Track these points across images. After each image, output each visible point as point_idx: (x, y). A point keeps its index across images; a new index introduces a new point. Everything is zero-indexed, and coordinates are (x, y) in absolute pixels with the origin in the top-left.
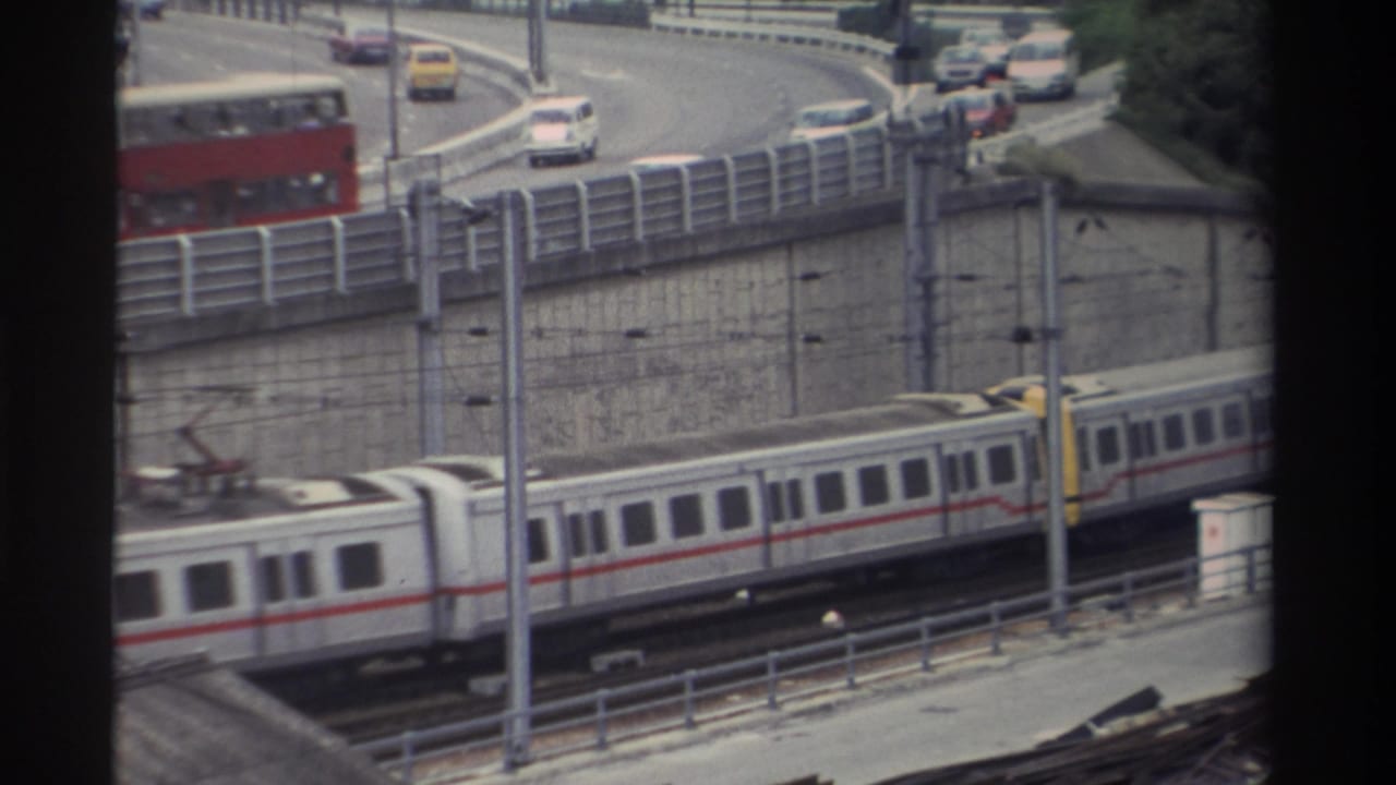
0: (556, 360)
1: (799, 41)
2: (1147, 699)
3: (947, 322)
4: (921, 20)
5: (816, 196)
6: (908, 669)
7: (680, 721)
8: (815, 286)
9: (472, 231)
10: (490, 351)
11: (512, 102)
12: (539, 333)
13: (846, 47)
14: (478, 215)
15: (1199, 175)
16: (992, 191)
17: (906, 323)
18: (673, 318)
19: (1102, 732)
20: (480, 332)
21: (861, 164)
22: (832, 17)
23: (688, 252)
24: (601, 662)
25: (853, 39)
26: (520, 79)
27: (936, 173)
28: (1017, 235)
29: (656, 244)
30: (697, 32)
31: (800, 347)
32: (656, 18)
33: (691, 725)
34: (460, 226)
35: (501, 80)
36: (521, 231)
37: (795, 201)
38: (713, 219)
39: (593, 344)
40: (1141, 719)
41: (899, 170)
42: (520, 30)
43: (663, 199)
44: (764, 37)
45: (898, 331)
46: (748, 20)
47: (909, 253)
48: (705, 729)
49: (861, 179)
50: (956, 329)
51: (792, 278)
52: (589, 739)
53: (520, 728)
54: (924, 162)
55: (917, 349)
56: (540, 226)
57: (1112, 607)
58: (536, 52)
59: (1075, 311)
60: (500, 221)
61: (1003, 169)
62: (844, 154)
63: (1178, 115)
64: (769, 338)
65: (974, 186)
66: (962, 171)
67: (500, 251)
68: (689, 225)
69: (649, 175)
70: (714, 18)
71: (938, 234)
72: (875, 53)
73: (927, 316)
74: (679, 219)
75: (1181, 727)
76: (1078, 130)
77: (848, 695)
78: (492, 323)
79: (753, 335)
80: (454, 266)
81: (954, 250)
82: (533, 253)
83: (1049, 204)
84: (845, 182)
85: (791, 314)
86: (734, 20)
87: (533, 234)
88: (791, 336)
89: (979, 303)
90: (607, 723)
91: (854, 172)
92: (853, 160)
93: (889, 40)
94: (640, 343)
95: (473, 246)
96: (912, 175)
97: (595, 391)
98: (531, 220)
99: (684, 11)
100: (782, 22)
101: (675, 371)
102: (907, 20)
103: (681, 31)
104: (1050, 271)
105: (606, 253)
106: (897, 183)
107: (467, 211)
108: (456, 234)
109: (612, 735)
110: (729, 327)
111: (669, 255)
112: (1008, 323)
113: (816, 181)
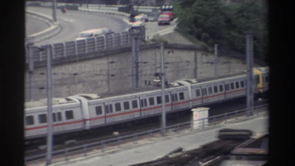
0: (58, 80)
1: (110, 13)
2: (180, 150)
3: (141, 72)
4: (136, 9)
5: (114, 46)
6: (131, 144)
7: (83, 155)
8: (114, 64)
9: (41, 53)
10: (44, 78)
11: (49, 26)
12: (55, 74)
13: (120, 15)
14: (42, 49)
15: (193, 42)
16: (150, 45)
17: (132, 72)
18: (83, 71)
19: (171, 156)
20: (42, 74)
21: (123, 39)
22: (117, 9)
23: (87, 57)
24: (68, 142)
25: (122, 13)
26: (51, 21)
27: (139, 41)
28: (155, 54)
29: (80, 56)
30: (89, 11)
31: (110, 77)
32: (80, 8)
33: (86, 155)
34: (38, 51)
35: (47, 21)
36: (51, 53)
37: (109, 47)
38: (92, 50)
39: (67, 76)
40: (179, 154)
41: (131, 41)
42: (51, 11)
43: (82, 46)
44: (103, 13)
45: (130, 74)
46: (99, 9)
47: (133, 58)
48: (88, 156)
49: (123, 42)
50: (143, 73)
51: (108, 63)
52: (64, 158)
53: (49, 156)
54: (136, 39)
55: (135, 77)
56: (56, 52)
57: (175, 131)
58: (54, 15)
59: (168, 70)
60: (46, 51)
61: (153, 40)
62: (119, 37)
63: (189, 29)
64: (104, 75)
65: (146, 44)
66: (144, 41)
67: (46, 57)
68: (87, 51)
69: (78, 41)
70: (92, 9)
71: (139, 54)
72: (126, 16)
73: (137, 70)
74: (85, 50)
75: (186, 155)
76: (168, 32)
77: (118, 149)
78: (45, 72)
79: (100, 75)
80: (36, 60)
81: (142, 57)
82: (54, 57)
83: (162, 48)
84: (120, 43)
85: (108, 70)
86: (96, 9)
87: (54, 53)
88: (108, 75)
89: (148, 68)
90: (68, 155)
91: (122, 41)
92: (122, 38)
93: (129, 13)
94: (76, 76)
95: (41, 56)
96: (134, 41)
97: (67, 86)
98: (53, 50)
99: (86, 7)
100: (107, 10)
101: (84, 82)
102: (133, 9)
103: (85, 11)
104: (162, 61)
105: (69, 57)
106: (130, 43)
107: (39, 48)
108: (37, 53)
109: (69, 157)
110: (95, 73)
111: (83, 58)
112: (154, 72)
113: (114, 42)
